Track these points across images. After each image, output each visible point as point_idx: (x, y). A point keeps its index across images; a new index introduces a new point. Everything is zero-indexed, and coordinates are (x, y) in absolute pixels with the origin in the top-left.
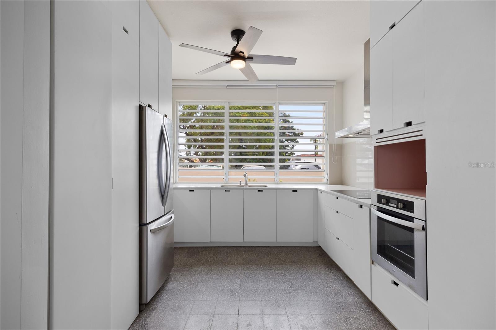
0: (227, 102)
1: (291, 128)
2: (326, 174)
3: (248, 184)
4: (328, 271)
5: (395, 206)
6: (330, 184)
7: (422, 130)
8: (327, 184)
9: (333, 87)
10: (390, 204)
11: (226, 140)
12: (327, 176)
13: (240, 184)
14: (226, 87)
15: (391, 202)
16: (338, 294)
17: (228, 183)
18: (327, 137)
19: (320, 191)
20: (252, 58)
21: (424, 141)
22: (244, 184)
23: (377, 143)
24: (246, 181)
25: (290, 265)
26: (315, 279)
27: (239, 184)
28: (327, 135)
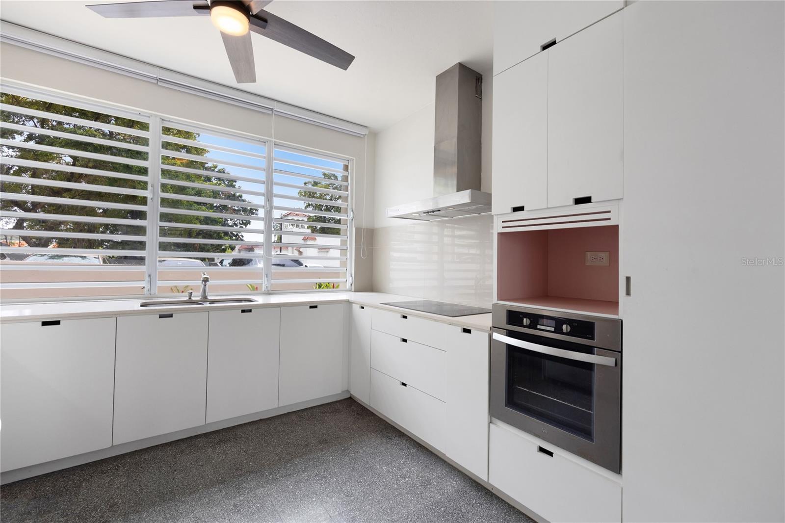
0: (156, 116)
1: (238, 198)
2: (350, 275)
3: (210, 298)
4: (387, 443)
5: (553, 329)
6: (355, 291)
7: (609, 212)
8: (350, 290)
9: (362, 136)
10: (539, 327)
11: (152, 199)
12: (351, 278)
13: (190, 298)
14: (155, 82)
15: (539, 324)
16: (427, 485)
17: (157, 297)
18: (352, 216)
19: (359, 306)
20: (266, 21)
21: (615, 228)
22: (198, 298)
23: (503, 227)
24: (204, 291)
25: (322, 450)
26: (378, 467)
27: (188, 298)
28: (352, 213)
